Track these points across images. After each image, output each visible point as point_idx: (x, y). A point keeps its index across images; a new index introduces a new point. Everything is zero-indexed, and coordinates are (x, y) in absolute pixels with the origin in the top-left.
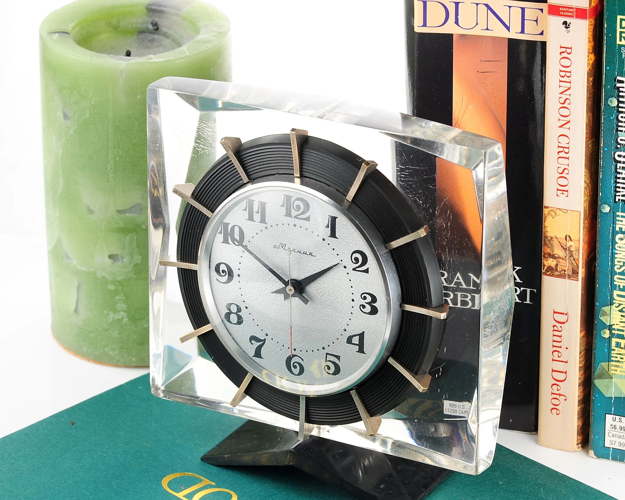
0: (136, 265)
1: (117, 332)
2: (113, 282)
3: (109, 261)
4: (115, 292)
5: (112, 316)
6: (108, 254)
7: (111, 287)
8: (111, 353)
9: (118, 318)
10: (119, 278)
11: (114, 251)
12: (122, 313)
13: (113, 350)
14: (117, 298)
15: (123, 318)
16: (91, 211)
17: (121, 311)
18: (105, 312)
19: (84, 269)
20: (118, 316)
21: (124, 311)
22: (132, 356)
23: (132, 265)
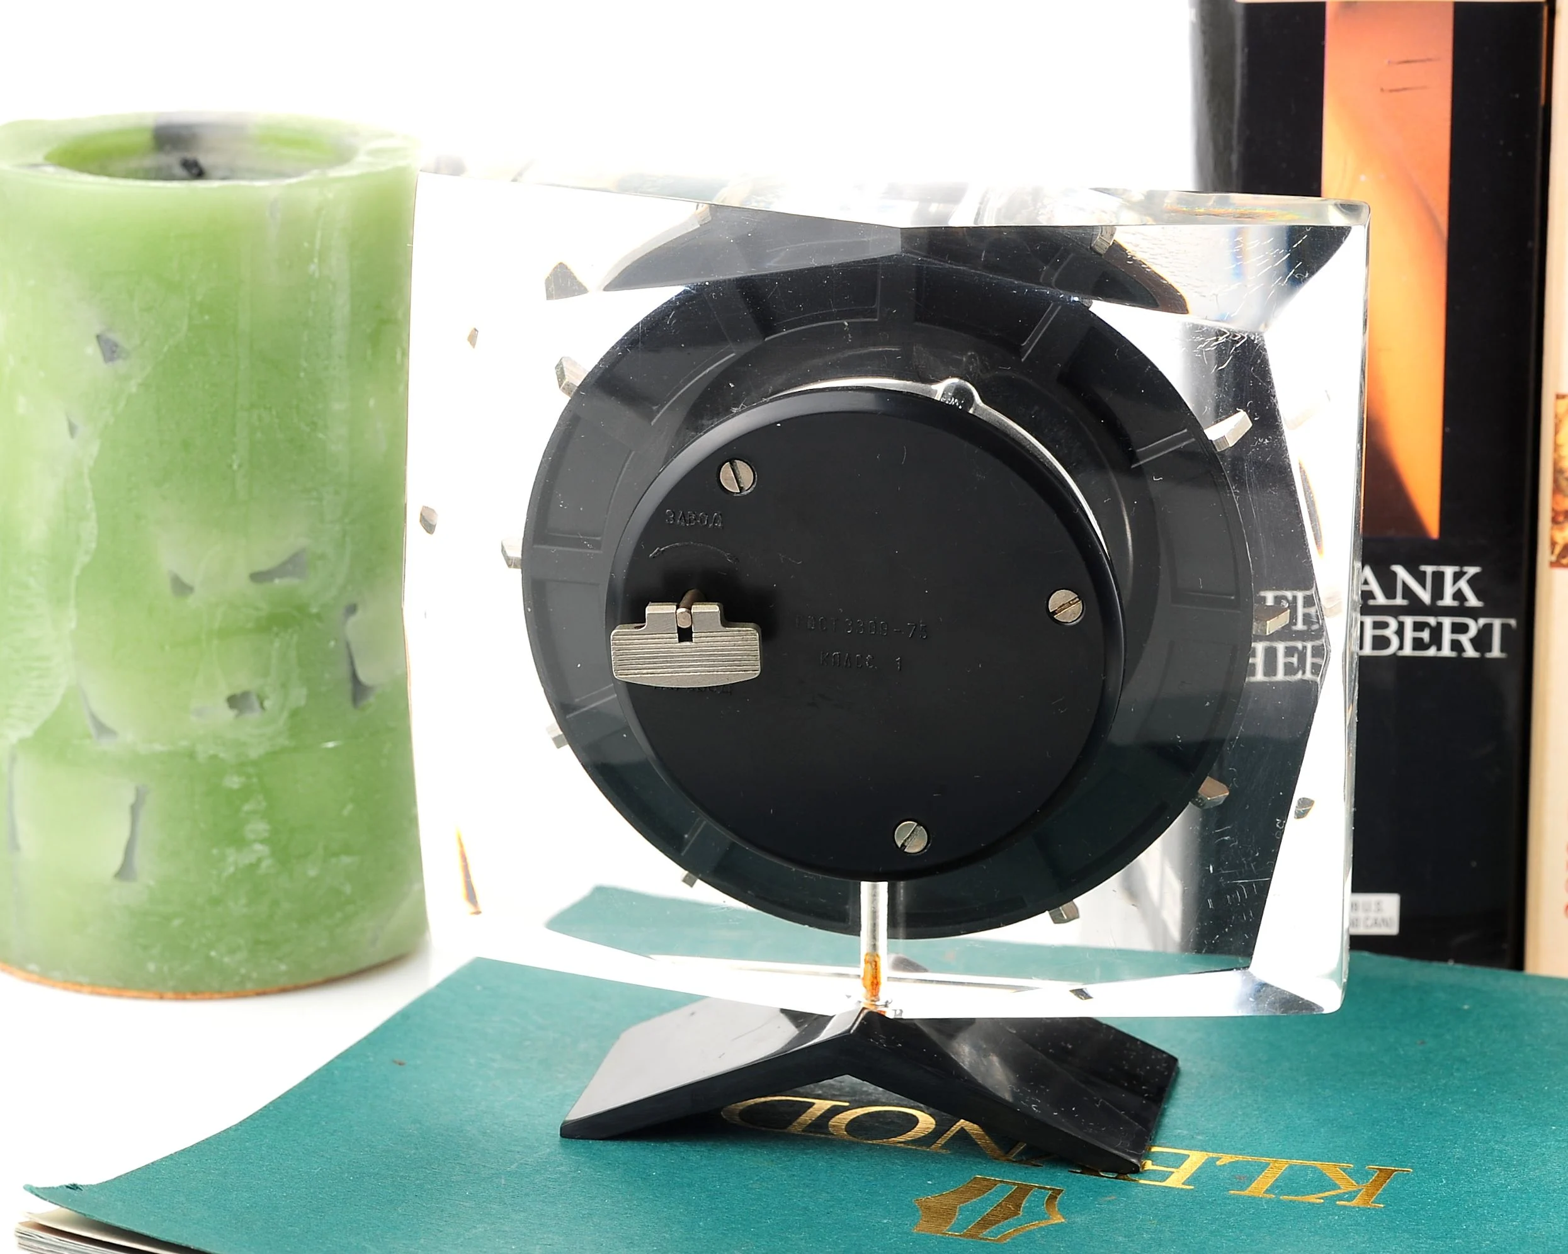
0: (294, 714)
1: (243, 901)
2: (241, 767)
3: (230, 714)
4: (245, 793)
5: (234, 859)
6: (227, 693)
7: (234, 782)
8: (226, 960)
9: (247, 861)
10: (254, 753)
11: (243, 682)
12: (258, 847)
13: (232, 951)
14: (247, 807)
15: (259, 860)
16: (181, 588)
17: (255, 841)
18: (215, 851)
19: (158, 747)
20: (247, 858)
21: (263, 842)
22: (280, 959)
23: (285, 714)
